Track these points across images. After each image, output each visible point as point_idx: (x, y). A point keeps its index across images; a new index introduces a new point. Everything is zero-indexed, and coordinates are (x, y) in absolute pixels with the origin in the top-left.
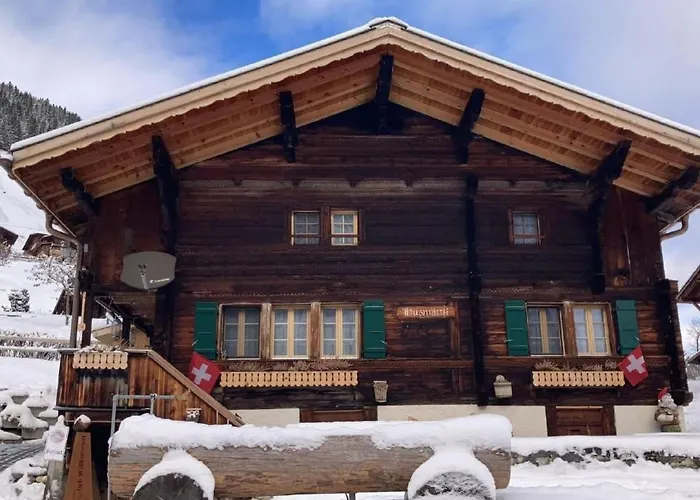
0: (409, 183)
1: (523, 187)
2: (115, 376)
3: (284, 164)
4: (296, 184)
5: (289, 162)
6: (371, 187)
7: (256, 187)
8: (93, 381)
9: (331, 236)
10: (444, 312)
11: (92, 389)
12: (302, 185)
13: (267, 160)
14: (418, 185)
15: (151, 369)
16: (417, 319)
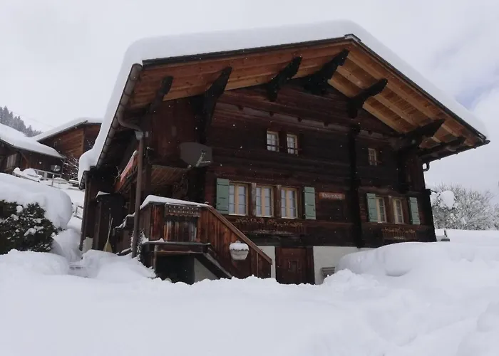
0: (326, 124)
1: (375, 135)
2: (188, 222)
3: (268, 102)
4: (271, 114)
5: (271, 101)
6: (307, 123)
7: (250, 113)
8: (174, 224)
9: (287, 148)
10: (339, 196)
11: (173, 229)
12: (275, 115)
13: (259, 97)
14: (330, 126)
15: (211, 219)
16: (327, 199)
